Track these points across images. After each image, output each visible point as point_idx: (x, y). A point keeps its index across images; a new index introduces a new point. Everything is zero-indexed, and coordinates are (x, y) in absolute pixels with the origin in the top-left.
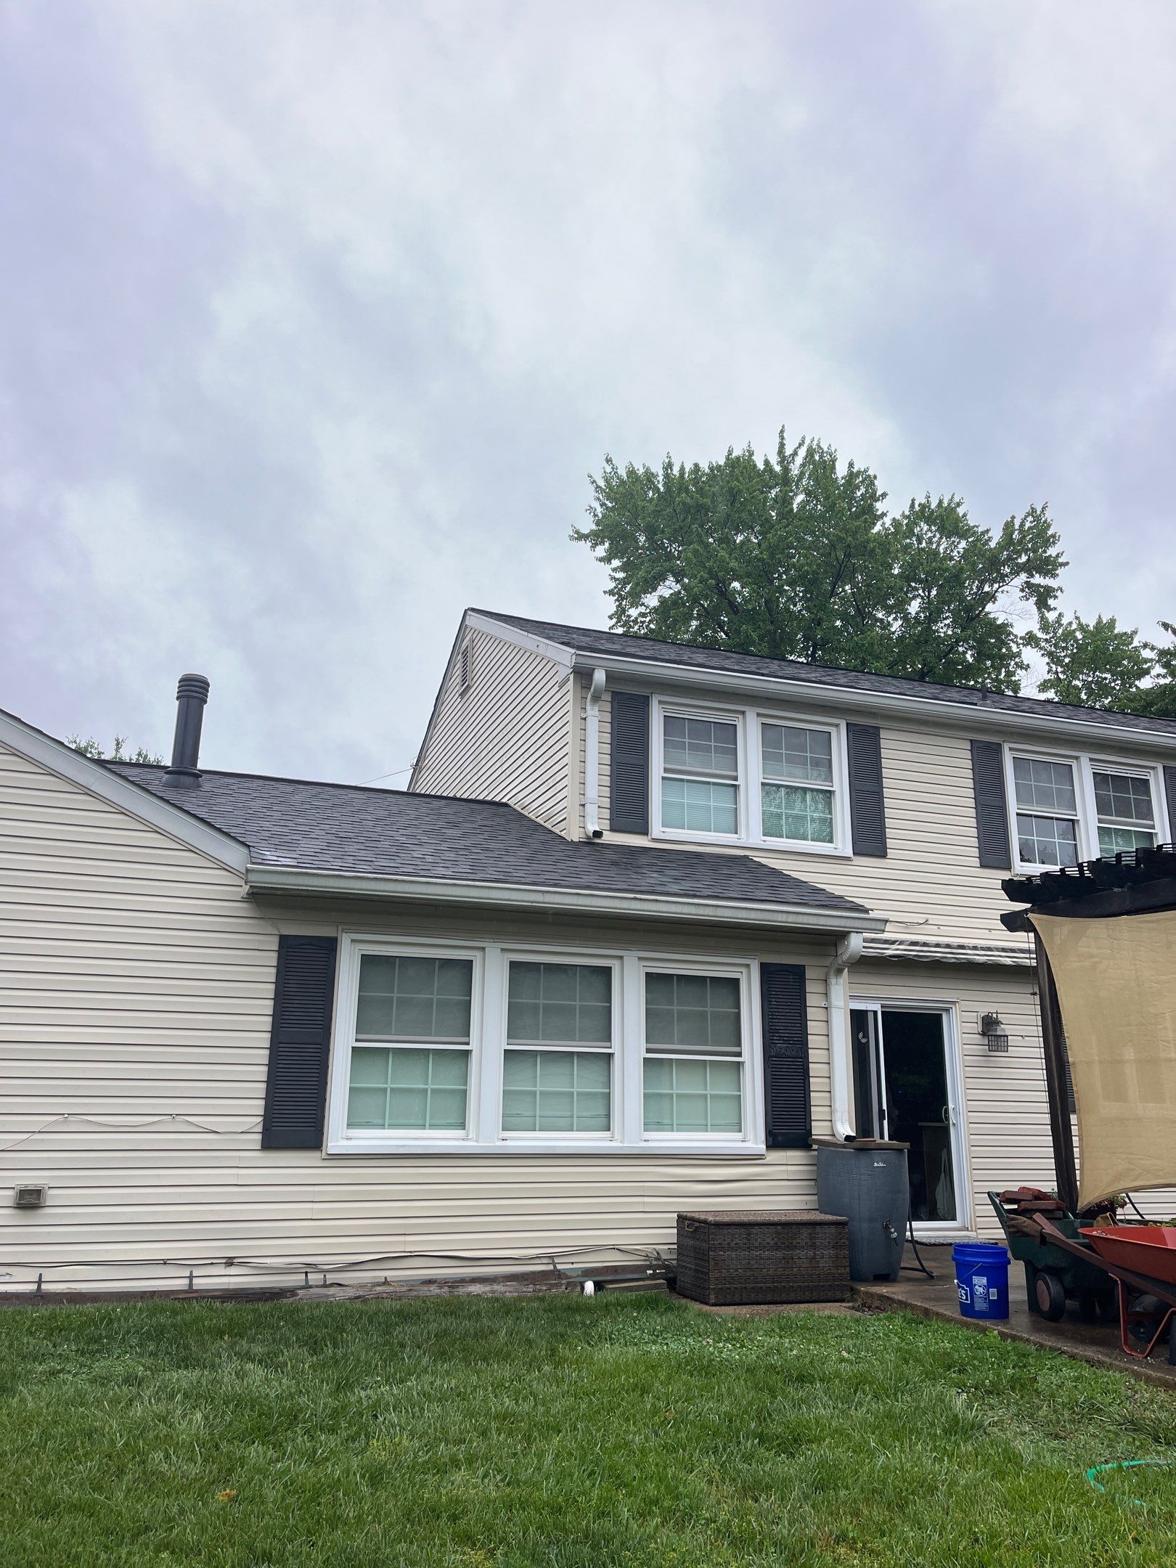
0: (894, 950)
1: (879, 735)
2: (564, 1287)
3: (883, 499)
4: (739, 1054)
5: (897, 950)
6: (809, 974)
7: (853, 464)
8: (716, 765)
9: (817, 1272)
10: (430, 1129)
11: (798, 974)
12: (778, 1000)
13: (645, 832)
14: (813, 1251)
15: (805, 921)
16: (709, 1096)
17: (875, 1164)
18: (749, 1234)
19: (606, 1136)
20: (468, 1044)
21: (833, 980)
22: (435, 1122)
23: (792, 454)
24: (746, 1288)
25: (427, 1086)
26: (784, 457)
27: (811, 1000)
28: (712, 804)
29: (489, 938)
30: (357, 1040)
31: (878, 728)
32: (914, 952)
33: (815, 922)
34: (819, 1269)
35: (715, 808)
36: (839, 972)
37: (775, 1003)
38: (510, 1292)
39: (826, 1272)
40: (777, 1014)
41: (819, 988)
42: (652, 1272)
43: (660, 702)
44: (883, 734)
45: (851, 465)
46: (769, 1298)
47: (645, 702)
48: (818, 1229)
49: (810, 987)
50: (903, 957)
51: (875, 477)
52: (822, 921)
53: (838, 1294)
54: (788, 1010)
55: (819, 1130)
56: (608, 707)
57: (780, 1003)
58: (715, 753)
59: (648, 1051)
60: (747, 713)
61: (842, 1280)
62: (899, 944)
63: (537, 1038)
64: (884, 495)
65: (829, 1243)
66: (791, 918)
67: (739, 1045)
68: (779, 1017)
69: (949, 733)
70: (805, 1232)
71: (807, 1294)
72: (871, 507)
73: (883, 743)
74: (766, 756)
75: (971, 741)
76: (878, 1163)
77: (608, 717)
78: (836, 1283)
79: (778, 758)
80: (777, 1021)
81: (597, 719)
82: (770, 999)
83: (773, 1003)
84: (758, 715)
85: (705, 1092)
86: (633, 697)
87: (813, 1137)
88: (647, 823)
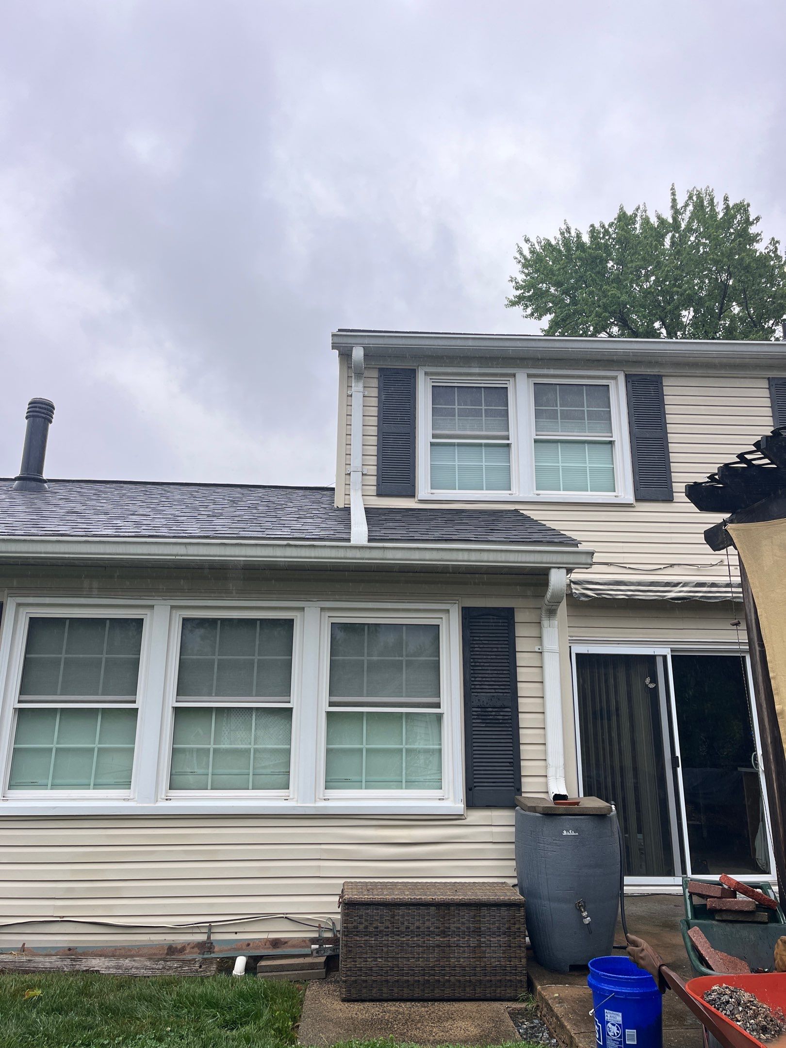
0: (676, 592)
1: (661, 383)
2: (197, 965)
3: (757, 222)
4: (438, 705)
5: (680, 592)
6: (519, 617)
7: (727, 197)
8: (485, 429)
9: (483, 964)
10: (94, 789)
11: (507, 617)
12: (481, 646)
13: (412, 495)
14: (478, 938)
15: (491, 559)
16: (404, 751)
17: (565, 832)
18: (393, 916)
19: (284, 794)
20: (134, 702)
21: (545, 623)
22: (100, 781)
23: (684, 206)
24: (387, 981)
25: (94, 745)
26: (676, 209)
27: (521, 645)
28: (484, 464)
29: (158, 596)
30: (19, 702)
31: (660, 377)
32: (701, 593)
33: (503, 559)
34: (485, 960)
35: (487, 467)
36: (552, 612)
37: (478, 649)
38: (137, 968)
39: (494, 964)
40: (479, 661)
41: (532, 631)
42: (317, 946)
43: (426, 374)
44: (666, 382)
45: (726, 199)
46: (417, 993)
47: (411, 375)
48: (484, 911)
49: (520, 631)
50: (688, 599)
51: (748, 205)
52: (512, 557)
53: (510, 993)
54: (494, 657)
55: (530, 787)
56: (375, 383)
57: (484, 649)
58: (486, 416)
59: (331, 704)
60: (517, 375)
61: (516, 974)
62: (683, 586)
63: (210, 695)
64: (758, 219)
65: (499, 928)
66: (474, 556)
67: (438, 694)
68: (482, 664)
69: (742, 373)
70: (466, 915)
71: (468, 989)
72: (745, 230)
73: (666, 391)
74: (538, 414)
75: (769, 379)
76: (567, 831)
77: (375, 392)
78: (508, 978)
79: (553, 415)
80: (480, 668)
81: (361, 395)
82: (472, 646)
83: (476, 649)
84: (529, 376)
85: (401, 746)
86: (397, 371)
87: (524, 795)
88: (414, 486)
